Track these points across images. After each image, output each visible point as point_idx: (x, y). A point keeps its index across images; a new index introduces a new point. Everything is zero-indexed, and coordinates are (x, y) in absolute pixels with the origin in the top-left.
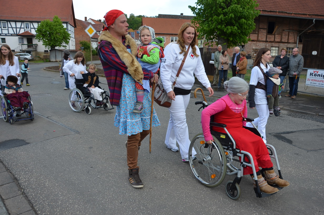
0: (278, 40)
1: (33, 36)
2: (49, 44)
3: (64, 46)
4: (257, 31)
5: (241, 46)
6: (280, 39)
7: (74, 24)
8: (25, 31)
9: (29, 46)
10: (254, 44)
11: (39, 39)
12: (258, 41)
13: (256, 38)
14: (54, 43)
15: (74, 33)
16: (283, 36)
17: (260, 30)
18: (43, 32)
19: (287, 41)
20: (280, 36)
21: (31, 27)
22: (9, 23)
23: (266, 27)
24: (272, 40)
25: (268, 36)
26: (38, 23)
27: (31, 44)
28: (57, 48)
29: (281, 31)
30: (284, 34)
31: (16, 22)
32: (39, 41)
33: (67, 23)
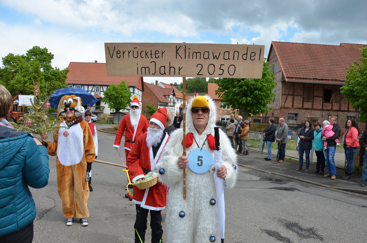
0: (337, 108)
1: (101, 98)
2: (114, 107)
3: (128, 109)
4: (312, 99)
5: (295, 115)
6: (339, 108)
7: (141, 88)
8: (95, 94)
9: (97, 108)
10: (308, 112)
11: (106, 102)
12: (313, 109)
13: (310, 106)
14: (119, 106)
15: (141, 97)
16: (342, 104)
17: (314, 98)
18: (110, 96)
19: (347, 110)
20: (339, 104)
21: (101, 91)
22: (82, 86)
23: (321, 95)
24: (330, 108)
25: (324, 104)
26: (107, 87)
27: (99, 106)
28: (121, 111)
29: (339, 99)
30: (343, 102)
31: (88, 85)
32: (105, 104)
33: (134, 87)
